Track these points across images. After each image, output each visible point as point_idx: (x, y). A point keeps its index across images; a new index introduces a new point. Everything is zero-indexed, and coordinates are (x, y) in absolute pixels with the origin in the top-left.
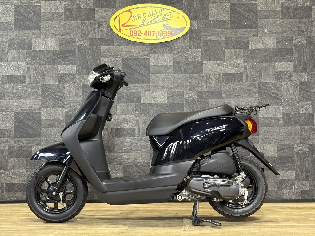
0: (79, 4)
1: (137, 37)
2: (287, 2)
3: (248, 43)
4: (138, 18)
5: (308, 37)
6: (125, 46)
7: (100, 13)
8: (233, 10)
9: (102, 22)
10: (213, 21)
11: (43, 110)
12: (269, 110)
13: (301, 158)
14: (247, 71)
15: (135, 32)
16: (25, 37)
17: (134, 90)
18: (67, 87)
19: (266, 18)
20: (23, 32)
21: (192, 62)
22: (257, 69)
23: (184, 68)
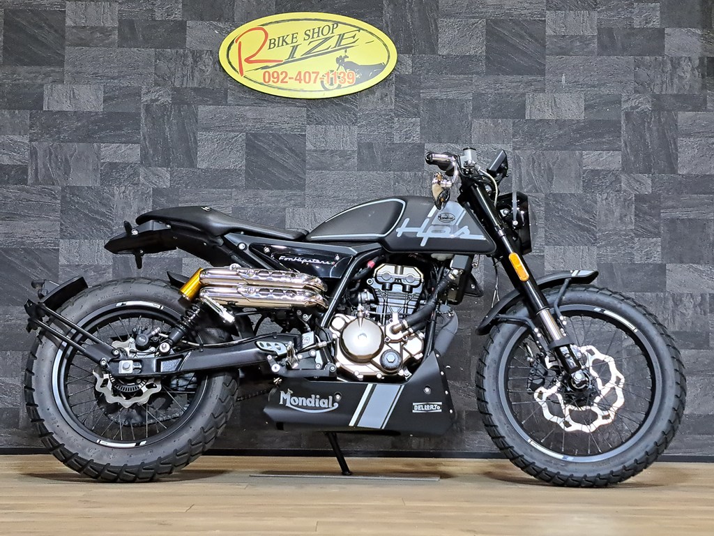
0: (152, 10)
1: (279, 84)
2: (610, 20)
3: (523, 107)
4: (280, 44)
5: (654, 96)
6: (252, 105)
7: (196, 32)
8: (494, 32)
9: (202, 51)
10: (448, 56)
11: (63, 244)
12: (567, 254)
13: (636, 363)
14: (520, 168)
15: (275, 75)
16: (27, 81)
17: (269, 205)
18: (120, 194)
19: (563, 52)
20: (23, 70)
21: (401, 146)
22: (542, 164)
23: (382, 158)
